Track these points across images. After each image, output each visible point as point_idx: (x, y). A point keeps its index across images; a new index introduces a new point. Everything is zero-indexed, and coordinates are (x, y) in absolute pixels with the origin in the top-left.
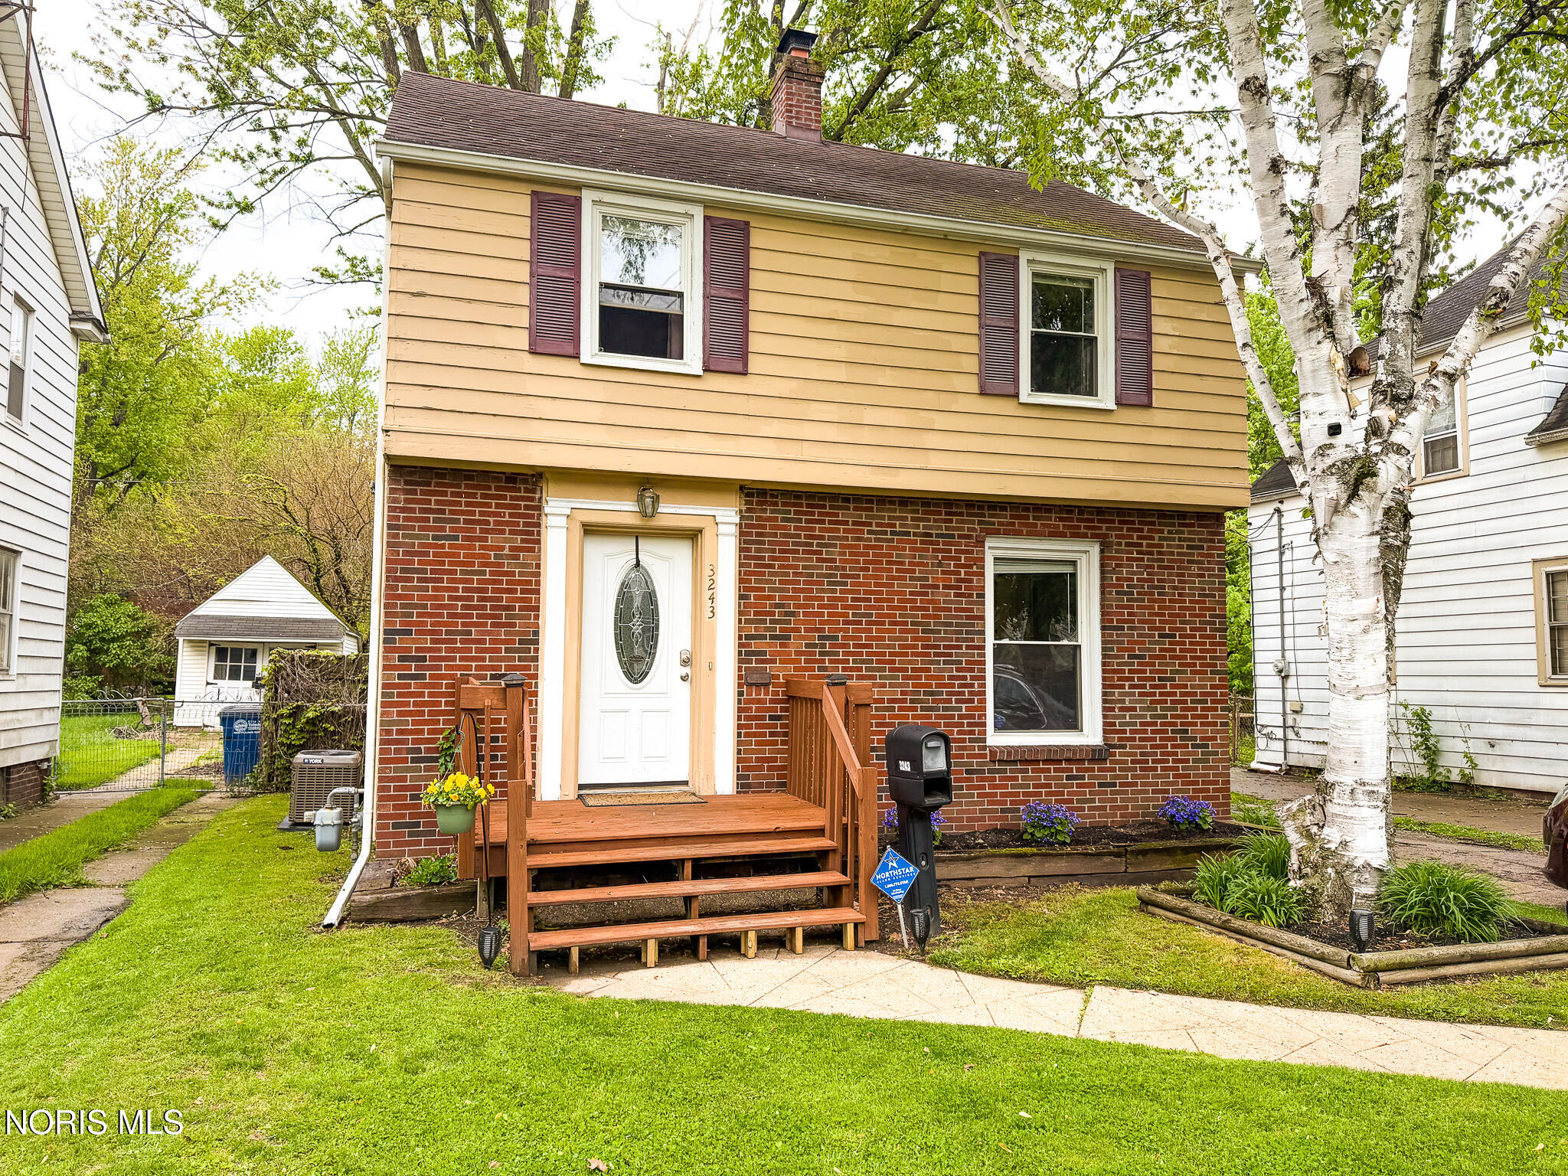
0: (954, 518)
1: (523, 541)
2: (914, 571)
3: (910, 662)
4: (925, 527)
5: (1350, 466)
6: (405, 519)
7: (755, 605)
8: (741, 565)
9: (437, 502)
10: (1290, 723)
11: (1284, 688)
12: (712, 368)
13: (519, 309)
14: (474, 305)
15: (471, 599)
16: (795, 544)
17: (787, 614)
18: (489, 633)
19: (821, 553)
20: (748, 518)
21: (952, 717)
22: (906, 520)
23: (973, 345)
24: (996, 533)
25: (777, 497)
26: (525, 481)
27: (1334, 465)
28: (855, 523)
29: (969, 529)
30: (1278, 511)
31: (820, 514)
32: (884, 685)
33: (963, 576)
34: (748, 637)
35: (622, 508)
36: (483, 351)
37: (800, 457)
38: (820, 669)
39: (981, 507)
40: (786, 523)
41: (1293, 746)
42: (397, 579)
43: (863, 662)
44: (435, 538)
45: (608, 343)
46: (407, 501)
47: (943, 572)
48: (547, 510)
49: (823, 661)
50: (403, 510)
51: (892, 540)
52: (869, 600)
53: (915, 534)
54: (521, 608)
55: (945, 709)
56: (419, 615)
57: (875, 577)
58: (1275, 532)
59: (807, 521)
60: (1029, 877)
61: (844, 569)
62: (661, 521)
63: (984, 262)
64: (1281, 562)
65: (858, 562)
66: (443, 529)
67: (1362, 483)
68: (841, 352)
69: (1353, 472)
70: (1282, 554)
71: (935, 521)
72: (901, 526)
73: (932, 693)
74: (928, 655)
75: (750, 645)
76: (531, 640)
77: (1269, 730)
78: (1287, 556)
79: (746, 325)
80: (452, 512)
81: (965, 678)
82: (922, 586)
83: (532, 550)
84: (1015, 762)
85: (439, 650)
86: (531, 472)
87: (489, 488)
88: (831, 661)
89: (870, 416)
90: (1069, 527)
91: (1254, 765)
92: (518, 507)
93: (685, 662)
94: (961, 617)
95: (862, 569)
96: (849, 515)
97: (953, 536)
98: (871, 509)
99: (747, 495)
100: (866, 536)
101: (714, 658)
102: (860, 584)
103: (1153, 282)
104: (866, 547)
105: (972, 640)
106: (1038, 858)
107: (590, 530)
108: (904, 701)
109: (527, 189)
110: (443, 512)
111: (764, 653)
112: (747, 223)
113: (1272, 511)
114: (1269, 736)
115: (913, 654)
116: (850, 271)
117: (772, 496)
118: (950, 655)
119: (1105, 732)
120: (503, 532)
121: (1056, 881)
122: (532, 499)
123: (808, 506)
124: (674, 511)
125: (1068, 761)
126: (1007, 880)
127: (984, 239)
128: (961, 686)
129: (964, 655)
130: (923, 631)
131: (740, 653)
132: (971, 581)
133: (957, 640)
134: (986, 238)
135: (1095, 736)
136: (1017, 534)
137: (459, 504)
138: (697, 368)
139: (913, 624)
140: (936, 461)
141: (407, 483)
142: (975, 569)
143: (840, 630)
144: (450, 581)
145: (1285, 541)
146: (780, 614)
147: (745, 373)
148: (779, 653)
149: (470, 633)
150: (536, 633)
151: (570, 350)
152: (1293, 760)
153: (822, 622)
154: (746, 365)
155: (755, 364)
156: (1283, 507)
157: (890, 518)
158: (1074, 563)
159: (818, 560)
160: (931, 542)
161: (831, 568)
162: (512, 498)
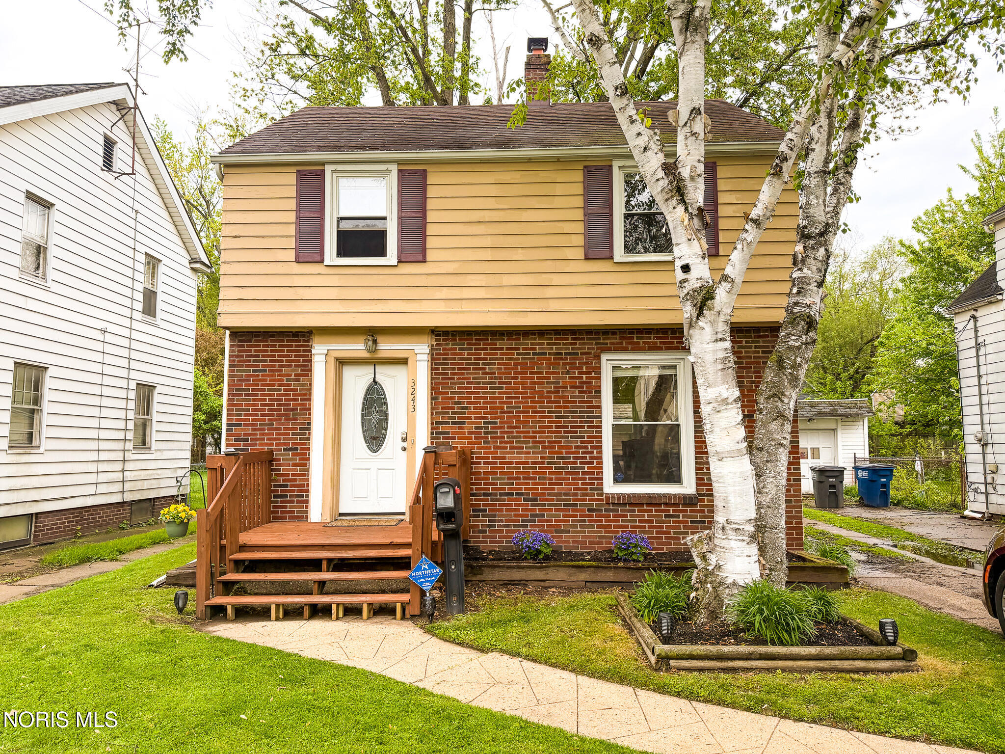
0: (578, 342)
1: (302, 370)
2: (549, 378)
3: (547, 437)
4: (556, 349)
5: (698, 293)
6: (238, 361)
7: (442, 403)
8: (432, 379)
9: (255, 351)
10: (989, 480)
11: (984, 453)
12: (403, 260)
13: (289, 238)
14: (266, 239)
15: (273, 405)
16: (467, 364)
17: (463, 408)
18: (283, 424)
19: (485, 369)
20: (437, 349)
21: (578, 473)
22: (543, 345)
23: (580, 227)
24: (608, 350)
25: (456, 335)
26: (304, 336)
27: (688, 293)
28: (507, 349)
29: (589, 349)
30: (974, 317)
31: (484, 344)
32: (529, 453)
33: (584, 379)
34: (437, 423)
35: (357, 348)
36: (271, 264)
37: (460, 310)
38: (485, 443)
39: (596, 333)
40: (462, 351)
41: (993, 498)
42: (234, 395)
43: (514, 437)
44: (254, 371)
45: (342, 251)
46: (239, 351)
47: (570, 378)
48: (313, 352)
49: (487, 438)
50: (237, 356)
51: (534, 359)
52: (518, 398)
53: (550, 354)
54: (301, 410)
55: (572, 468)
56: (245, 415)
57: (522, 383)
58: (972, 334)
59: (476, 349)
60: (586, 582)
61: (501, 378)
62: (381, 355)
63: (586, 173)
64: (978, 356)
65: (510, 373)
66: (258, 366)
67: (705, 305)
68: (488, 242)
69: (700, 298)
70: (978, 351)
71: (564, 344)
72: (540, 349)
73: (563, 458)
74: (560, 432)
75: (438, 428)
76: (306, 428)
77: (977, 485)
78: (982, 352)
79: (424, 231)
80: (263, 356)
81: (587, 447)
82: (555, 387)
83: (307, 375)
84: (625, 504)
85: (256, 434)
86: (306, 331)
87: (283, 341)
88: (492, 438)
89: (506, 280)
90: (664, 343)
91: (967, 513)
92: (300, 351)
93: (404, 440)
94: (584, 407)
95: (513, 378)
96: (503, 344)
97: (577, 354)
98: (519, 339)
99: (437, 335)
100: (515, 357)
101: (415, 437)
102: (511, 388)
103: (718, 168)
104: (515, 364)
105: (592, 422)
106: (592, 569)
107: (342, 362)
108: (543, 463)
109: (294, 169)
110: (258, 356)
111: (448, 433)
112: (425, 171)
113: (968, 318)
114: (976, 491)
115: (549, 432)
116: (494, 190)
117: (453, 335)
118: (576, 432)
119: (697, 485)
120: (291, 366)
121: (605, 585)
122: (307, 346)
123: (476, 340)
124: (388, 347)
125: (666, 504)
126: (569, 583)
127: (586, 157)
128: (583, 453)
129: (586, 432)
130: (556, 417)
131: (432, 433)
132: (591, 383)
133: (581, 422)
134: (587, 157)
135: (691, 488)
136: (625, 350)
137: (267, 351)
138: (394, 262)
139: (549, 412)
140: (554, 305)
141: (239, 341)
142: (593, 374)
143: (498, 417)
144: (261, 395)
145: (980, 340)
146: (458, 408)
147: (424, 261)
148: (457, 433)
149: (272, 424)
150: (309, 424)
151: (318, 258)
152: (993, 510)
153: (485, 413)
154: (425, 256)
155: (430, 255)
156: (977, 314)
157: (532, 344)
158: (675, 367)
159: (483, 373)
160: (561, 359)
161: (492, 378)
162: (296, 346)
